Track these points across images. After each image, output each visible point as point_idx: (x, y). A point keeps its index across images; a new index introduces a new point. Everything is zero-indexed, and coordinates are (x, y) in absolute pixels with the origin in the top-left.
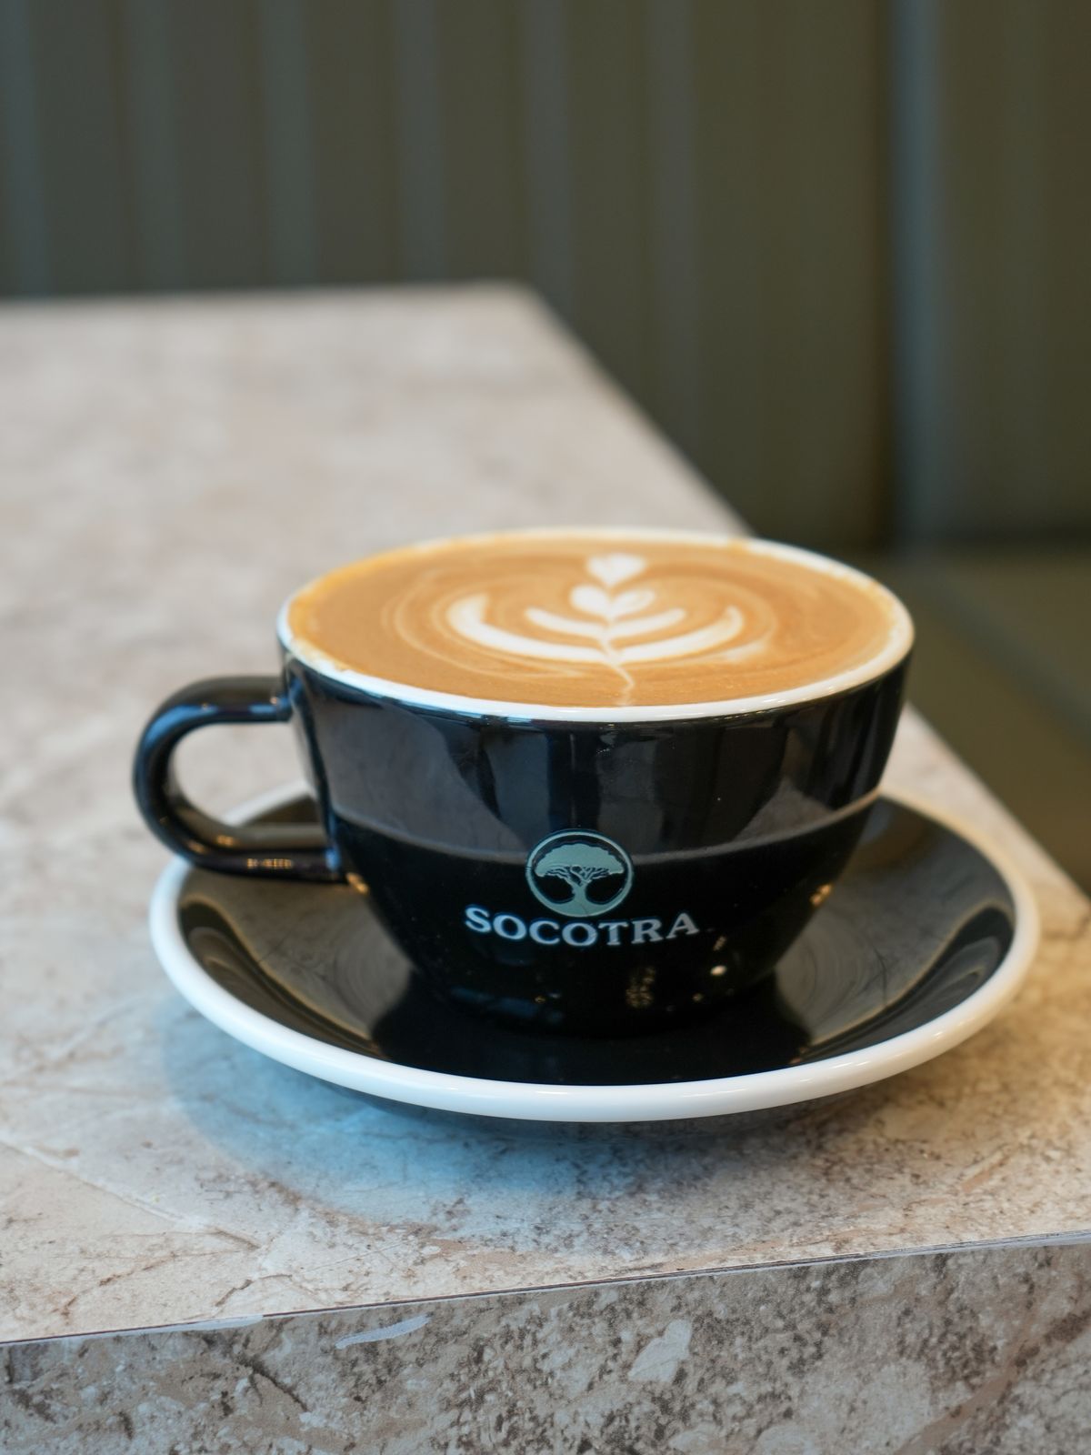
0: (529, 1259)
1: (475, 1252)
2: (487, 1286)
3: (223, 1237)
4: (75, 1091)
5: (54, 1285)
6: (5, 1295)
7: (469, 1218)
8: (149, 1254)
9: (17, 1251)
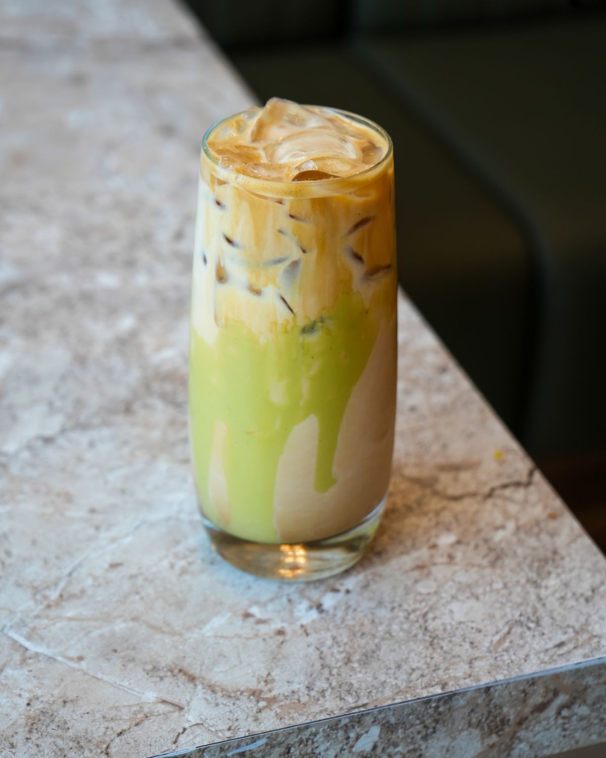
0: (307, 705)
1: (282, 703)
2: (292, 723)
3: (166, 704)
4: (70, 619)
5: (96, 738)
6: (76, 745)
7: (275, 684)
8: (135, 716)
9: (74, 719)
